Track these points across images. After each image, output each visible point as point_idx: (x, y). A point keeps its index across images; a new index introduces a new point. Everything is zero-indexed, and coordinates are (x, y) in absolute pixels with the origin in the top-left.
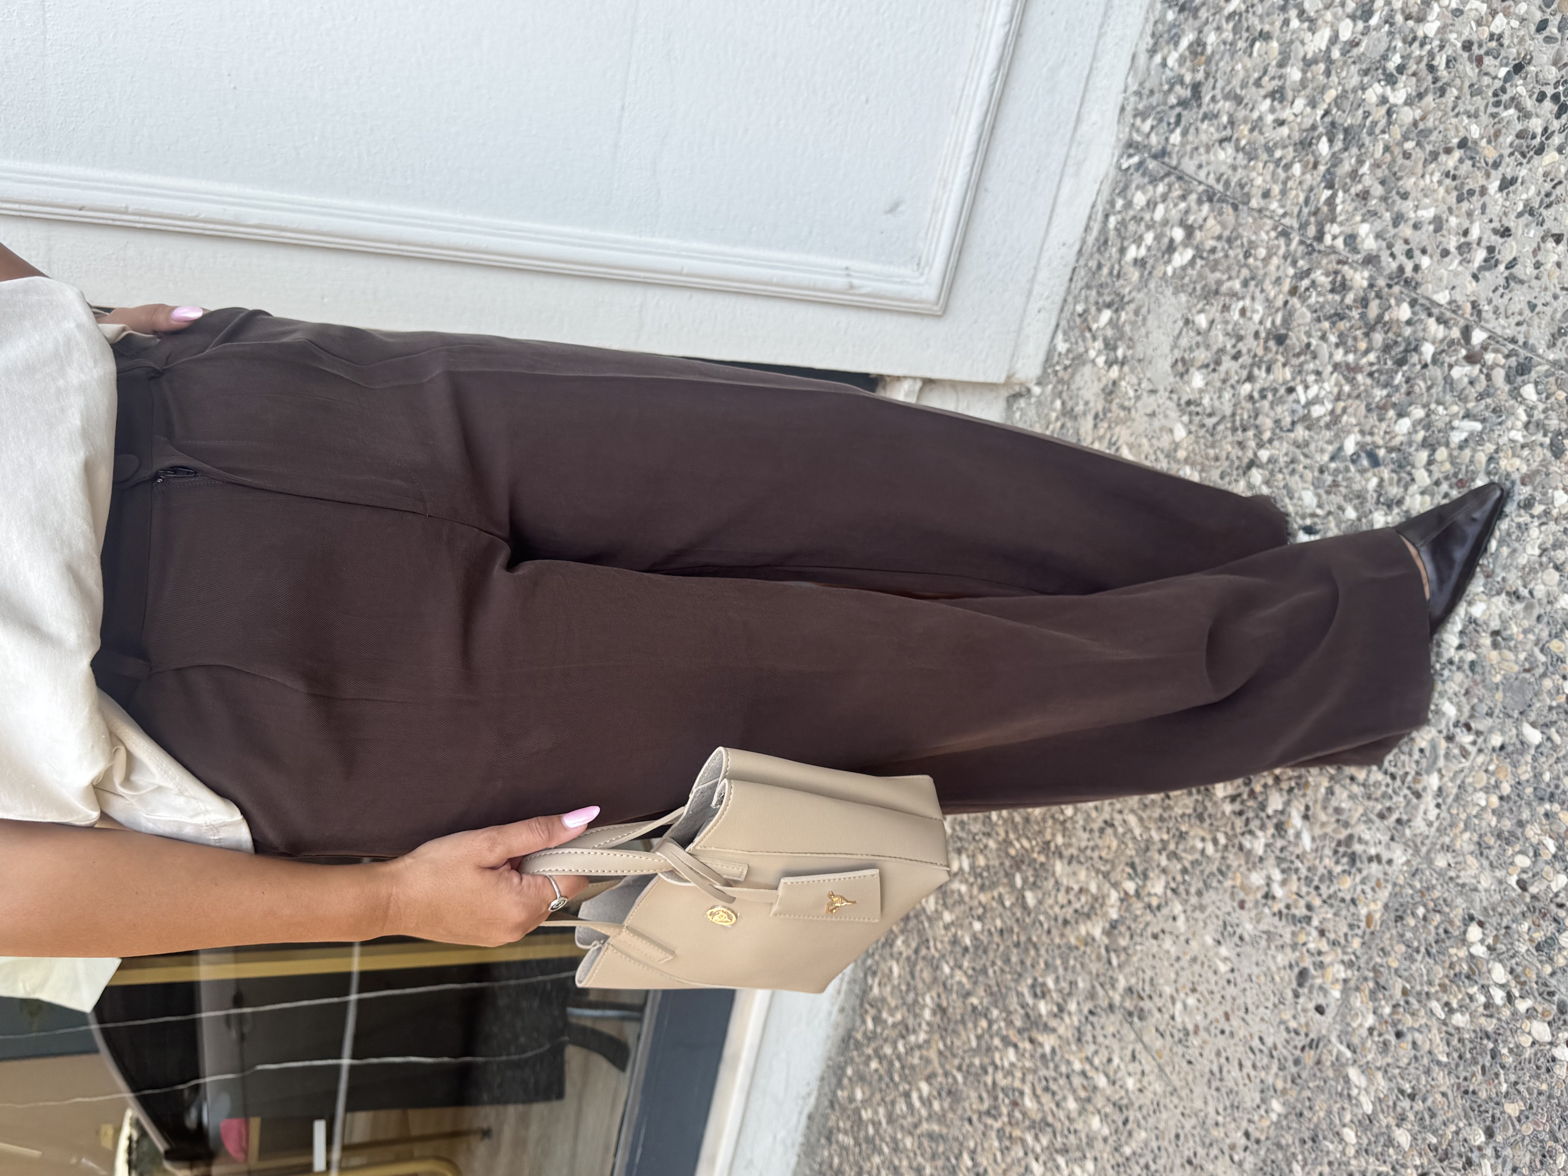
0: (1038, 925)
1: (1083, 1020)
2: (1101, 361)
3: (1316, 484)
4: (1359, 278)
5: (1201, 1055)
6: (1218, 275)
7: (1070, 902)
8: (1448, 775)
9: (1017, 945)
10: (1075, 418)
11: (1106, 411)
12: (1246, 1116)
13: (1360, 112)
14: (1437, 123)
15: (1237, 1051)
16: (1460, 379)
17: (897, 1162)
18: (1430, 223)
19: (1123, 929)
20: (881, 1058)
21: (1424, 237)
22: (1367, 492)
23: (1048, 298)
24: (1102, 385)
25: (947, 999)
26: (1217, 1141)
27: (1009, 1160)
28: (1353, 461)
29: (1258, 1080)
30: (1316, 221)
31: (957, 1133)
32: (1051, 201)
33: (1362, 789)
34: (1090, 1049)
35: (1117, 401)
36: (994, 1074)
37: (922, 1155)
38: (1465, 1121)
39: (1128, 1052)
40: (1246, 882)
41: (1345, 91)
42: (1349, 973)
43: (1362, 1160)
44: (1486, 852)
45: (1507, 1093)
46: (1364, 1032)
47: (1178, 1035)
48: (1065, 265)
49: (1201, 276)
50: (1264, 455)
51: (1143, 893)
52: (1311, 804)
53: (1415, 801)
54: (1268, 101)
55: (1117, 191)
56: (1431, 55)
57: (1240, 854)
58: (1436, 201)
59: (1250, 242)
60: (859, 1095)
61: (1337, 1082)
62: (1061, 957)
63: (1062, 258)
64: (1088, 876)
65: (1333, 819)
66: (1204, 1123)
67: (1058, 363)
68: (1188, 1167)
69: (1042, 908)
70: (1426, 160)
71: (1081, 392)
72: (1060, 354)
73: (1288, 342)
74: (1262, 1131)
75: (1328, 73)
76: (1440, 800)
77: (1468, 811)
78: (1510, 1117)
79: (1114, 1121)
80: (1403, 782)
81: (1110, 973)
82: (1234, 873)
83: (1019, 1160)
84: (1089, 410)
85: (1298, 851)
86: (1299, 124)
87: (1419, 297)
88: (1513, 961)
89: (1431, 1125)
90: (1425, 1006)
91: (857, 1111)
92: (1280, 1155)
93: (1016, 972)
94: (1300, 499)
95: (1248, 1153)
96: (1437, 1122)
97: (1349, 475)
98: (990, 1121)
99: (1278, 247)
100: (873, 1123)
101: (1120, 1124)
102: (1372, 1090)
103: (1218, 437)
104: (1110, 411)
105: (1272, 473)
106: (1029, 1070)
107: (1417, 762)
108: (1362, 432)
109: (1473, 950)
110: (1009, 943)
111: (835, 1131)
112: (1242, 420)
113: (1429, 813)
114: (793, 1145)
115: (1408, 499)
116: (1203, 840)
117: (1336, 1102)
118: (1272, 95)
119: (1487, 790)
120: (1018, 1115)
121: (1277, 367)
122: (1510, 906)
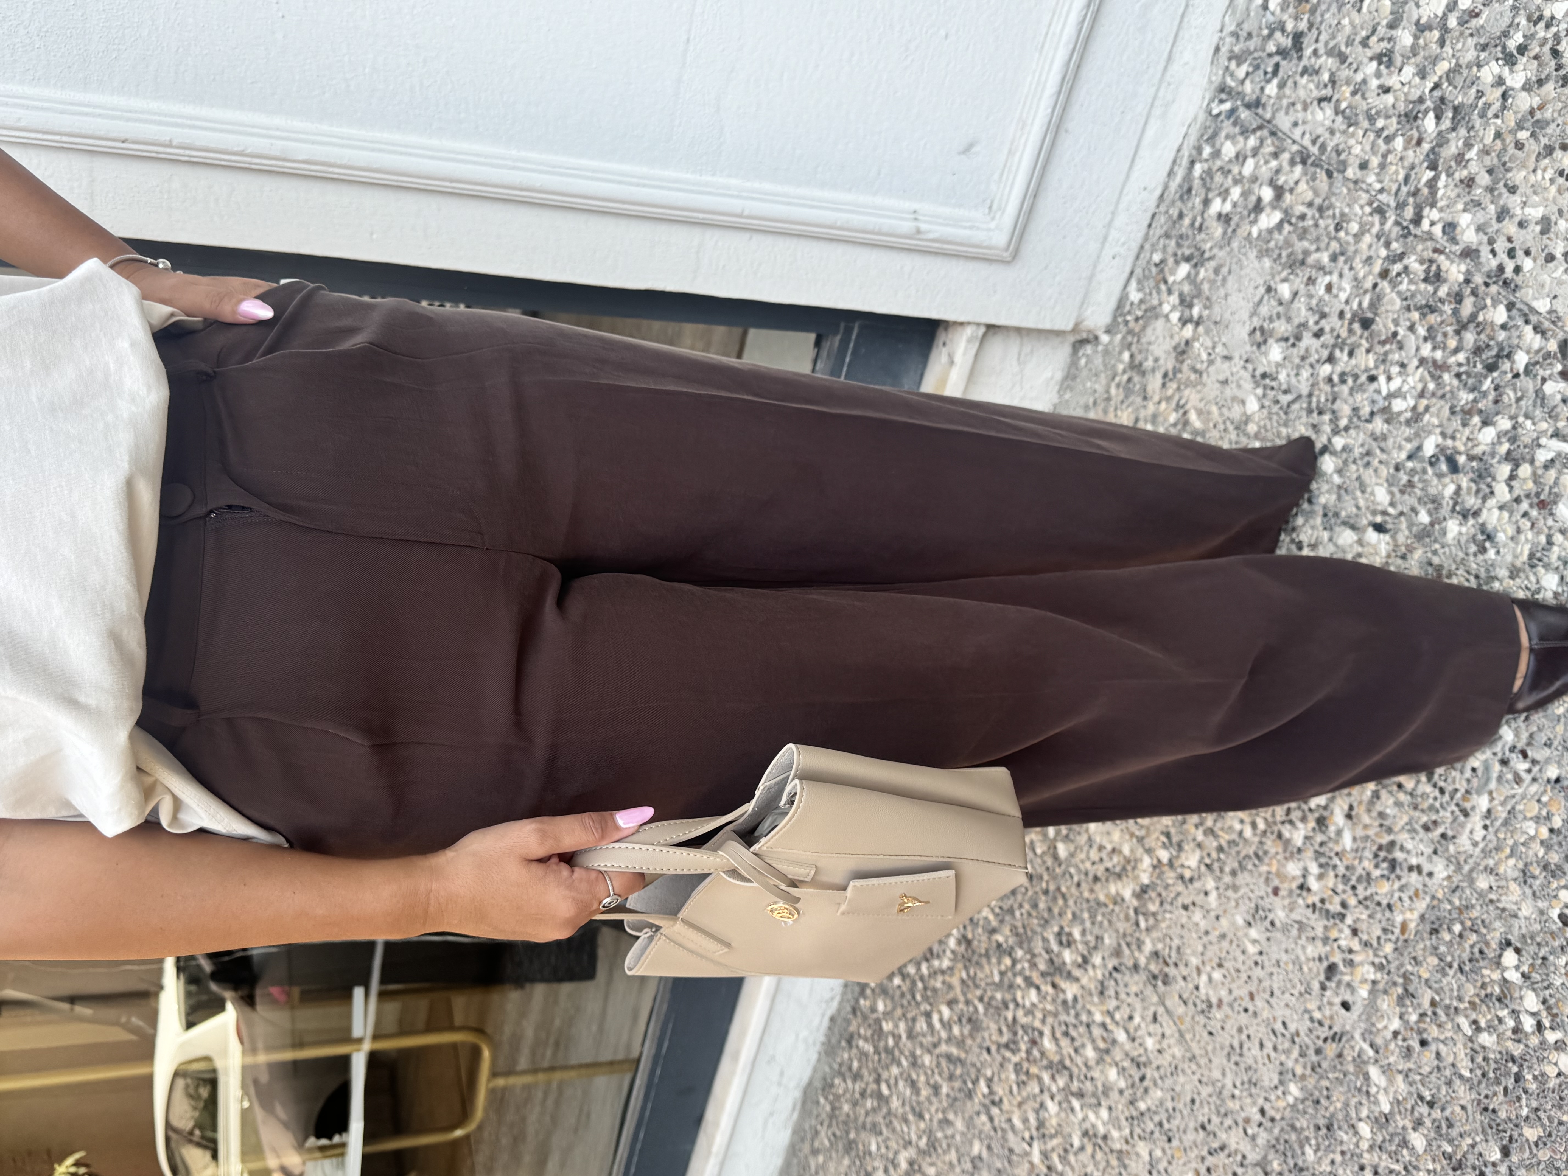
0: (1067, 876)
1: (1107, 975)
2: (1175, 317)
3: (1391, 482)
4: (1455, 271)
5: (1223, 1028)
6: (1306, 244)
7: (1101, 860)
8: (1499, 798)
9: (1046, 892)
10: (1143, 374)
11: (1176, 371)
12: (1263, 1094)
13: (1473, 91)
14: (1556, 115)
15: (1259, 1031)
16: (1553, 395)
17: (914, 1076)
18: (1537, 223)
19: (1153, 895)
20: (904, 976)
21: (1529, 237)
22: (1443, 498)
23: (1124, 244)
24: (1174, 343)
25: (973, 931)
26: (1232, 1112)
27: (1024, 1094)
28: (1432, 464)
29: (1278, 1063)
30: (1415, 202)
31: (975, 1060)
32: (1135, 144)
33: (1409, 797)
34: (1112, 1004)
35: (1189, 361)
36: (1015, 1010)
37: (940, 1074)
38: (1482, 1137)
39: (1150, 1014)
40: (1282, 870)
41: (1458, 65)
42: (1379, 976)
43: (1375, 1155)
44: (1529, 881)
45: (1527, 1118)
46: (1389, 1035)
47: (1201, 1006)
48: (1145, 211)
49: (1288, 243)
50: (1339, 442)
51: (1177, 863)
52: (1355, 805)
53: (1462, 818)
54: (1374, 64)
55: (1205, 138)
56: (1557, 38)
57: (1279, 842)
58: (1547, 200)
59: (1343, 215)
60: (881, 1006)
61: (1357, 1078)
62: (1089, 910)
63: (1142, 203)
64: (1121, 837)
65: (1377, 824)
66: (1220, 1093)
67: (1129, 313)
68: (1200, 1131)
69: (1073, 861)
70: (1539, 153)
71: (1151, 348)
72: (1132, 304)
73: (1374, 327)
74: (1278, 1110)
75: (1442, 43)
76: (1488, 822)
77: (1516, 837)
78: (1527, 1140)
79: (1131, 1076)
80: (1452, 798)
81: (1137, 934)
82: (1271, 859)
83: (1035, 1096)
84: (1159, 367)
85: (1338, 849)
86: (1406, 94)
87: (1518, 302)
88: (1547, 992)
89: (1448, 1134)
90: (1452, 1020)
91: (878, 1021)
92: (1294, 1137)
93: (1043, 918)
94: (1372, 493)
95: (1262, 1129)
96: (1454, 1133)
97: (1426, 477)
98: (1008, 1054)
99: (1372, 225)
100: (894, 1036)
101: (1137, 1079)
102: (1392, 1090)
103: (1292, 416)
104: (1180, 371)
105: (1345, 462)
106: (1050, 1012)
107: (1468, 781)
108: (1443, 435)
109: (1507, 975)
110: (1038, 889)
111: (856, 1036)
112: (1318, 402)
113: (1475, 833)
114: (814, 1044)
115: (1485, 512)
116: (1242, 821)
117: (1354, 1096)
118: (1379, 58)
119: (1537, 819)
120: (1036, 1053)
121: (1360, 352)
122: (1548, 938)
